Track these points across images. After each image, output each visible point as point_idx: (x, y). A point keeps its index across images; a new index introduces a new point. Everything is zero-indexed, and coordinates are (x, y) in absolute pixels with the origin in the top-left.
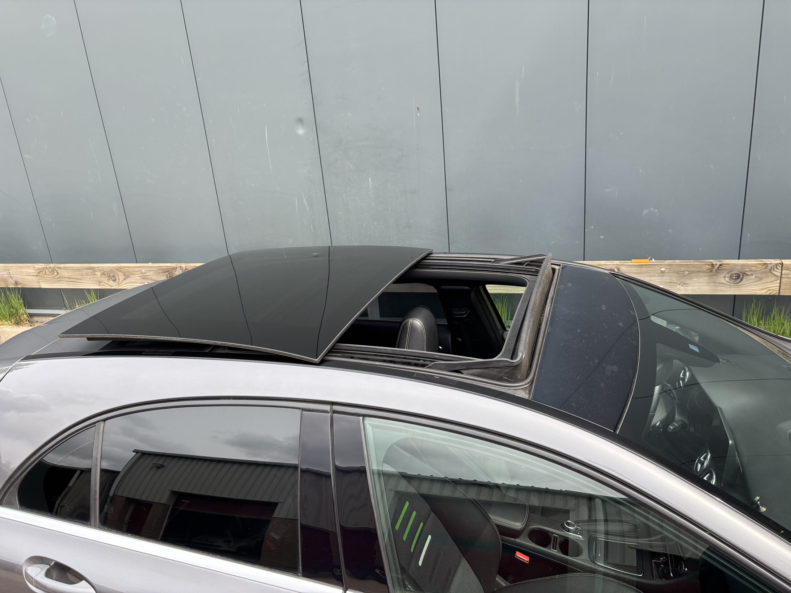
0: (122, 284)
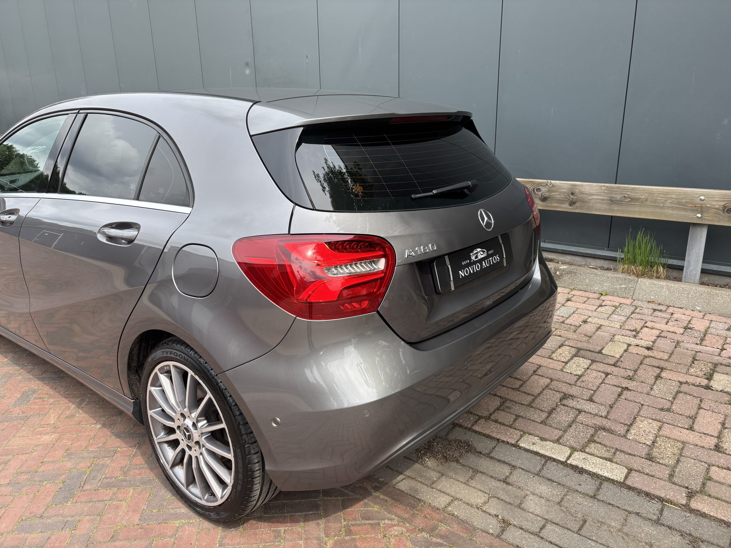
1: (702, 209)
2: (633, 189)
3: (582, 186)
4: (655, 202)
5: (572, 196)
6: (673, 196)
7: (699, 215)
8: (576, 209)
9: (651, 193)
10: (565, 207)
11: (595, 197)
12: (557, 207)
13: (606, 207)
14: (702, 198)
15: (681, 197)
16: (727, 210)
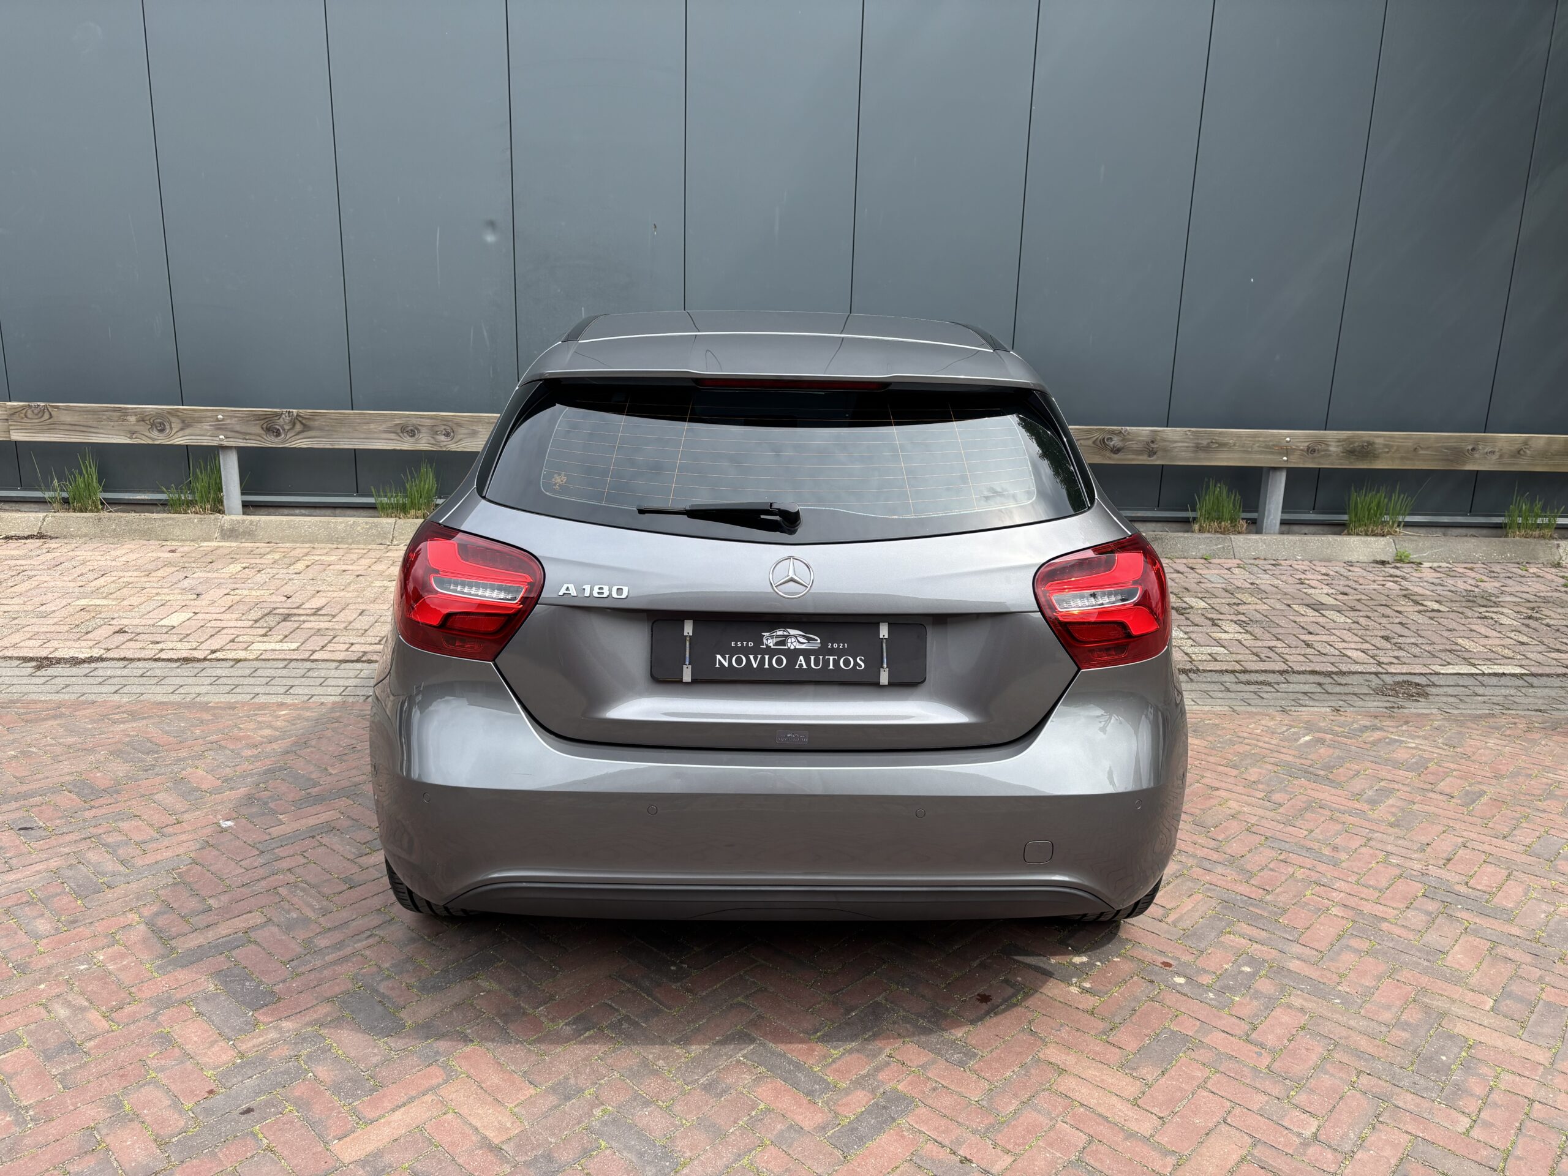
0: (175, 436)
1: (1287, 451)
2: (1220, 433)
3: (1163, 431)
4: (1243, 447)
5: (1152, 445)
6: (1261, 439)
7: (1285, 458)
8: (1156, 460)
9: (1239, 436)
10: (1143, 460)
11: (1180, 444)
12: (1133, 460)
13: (1192, 455)
14: (1288, 439)
15: (1268, 439)
16: (1311, 450)
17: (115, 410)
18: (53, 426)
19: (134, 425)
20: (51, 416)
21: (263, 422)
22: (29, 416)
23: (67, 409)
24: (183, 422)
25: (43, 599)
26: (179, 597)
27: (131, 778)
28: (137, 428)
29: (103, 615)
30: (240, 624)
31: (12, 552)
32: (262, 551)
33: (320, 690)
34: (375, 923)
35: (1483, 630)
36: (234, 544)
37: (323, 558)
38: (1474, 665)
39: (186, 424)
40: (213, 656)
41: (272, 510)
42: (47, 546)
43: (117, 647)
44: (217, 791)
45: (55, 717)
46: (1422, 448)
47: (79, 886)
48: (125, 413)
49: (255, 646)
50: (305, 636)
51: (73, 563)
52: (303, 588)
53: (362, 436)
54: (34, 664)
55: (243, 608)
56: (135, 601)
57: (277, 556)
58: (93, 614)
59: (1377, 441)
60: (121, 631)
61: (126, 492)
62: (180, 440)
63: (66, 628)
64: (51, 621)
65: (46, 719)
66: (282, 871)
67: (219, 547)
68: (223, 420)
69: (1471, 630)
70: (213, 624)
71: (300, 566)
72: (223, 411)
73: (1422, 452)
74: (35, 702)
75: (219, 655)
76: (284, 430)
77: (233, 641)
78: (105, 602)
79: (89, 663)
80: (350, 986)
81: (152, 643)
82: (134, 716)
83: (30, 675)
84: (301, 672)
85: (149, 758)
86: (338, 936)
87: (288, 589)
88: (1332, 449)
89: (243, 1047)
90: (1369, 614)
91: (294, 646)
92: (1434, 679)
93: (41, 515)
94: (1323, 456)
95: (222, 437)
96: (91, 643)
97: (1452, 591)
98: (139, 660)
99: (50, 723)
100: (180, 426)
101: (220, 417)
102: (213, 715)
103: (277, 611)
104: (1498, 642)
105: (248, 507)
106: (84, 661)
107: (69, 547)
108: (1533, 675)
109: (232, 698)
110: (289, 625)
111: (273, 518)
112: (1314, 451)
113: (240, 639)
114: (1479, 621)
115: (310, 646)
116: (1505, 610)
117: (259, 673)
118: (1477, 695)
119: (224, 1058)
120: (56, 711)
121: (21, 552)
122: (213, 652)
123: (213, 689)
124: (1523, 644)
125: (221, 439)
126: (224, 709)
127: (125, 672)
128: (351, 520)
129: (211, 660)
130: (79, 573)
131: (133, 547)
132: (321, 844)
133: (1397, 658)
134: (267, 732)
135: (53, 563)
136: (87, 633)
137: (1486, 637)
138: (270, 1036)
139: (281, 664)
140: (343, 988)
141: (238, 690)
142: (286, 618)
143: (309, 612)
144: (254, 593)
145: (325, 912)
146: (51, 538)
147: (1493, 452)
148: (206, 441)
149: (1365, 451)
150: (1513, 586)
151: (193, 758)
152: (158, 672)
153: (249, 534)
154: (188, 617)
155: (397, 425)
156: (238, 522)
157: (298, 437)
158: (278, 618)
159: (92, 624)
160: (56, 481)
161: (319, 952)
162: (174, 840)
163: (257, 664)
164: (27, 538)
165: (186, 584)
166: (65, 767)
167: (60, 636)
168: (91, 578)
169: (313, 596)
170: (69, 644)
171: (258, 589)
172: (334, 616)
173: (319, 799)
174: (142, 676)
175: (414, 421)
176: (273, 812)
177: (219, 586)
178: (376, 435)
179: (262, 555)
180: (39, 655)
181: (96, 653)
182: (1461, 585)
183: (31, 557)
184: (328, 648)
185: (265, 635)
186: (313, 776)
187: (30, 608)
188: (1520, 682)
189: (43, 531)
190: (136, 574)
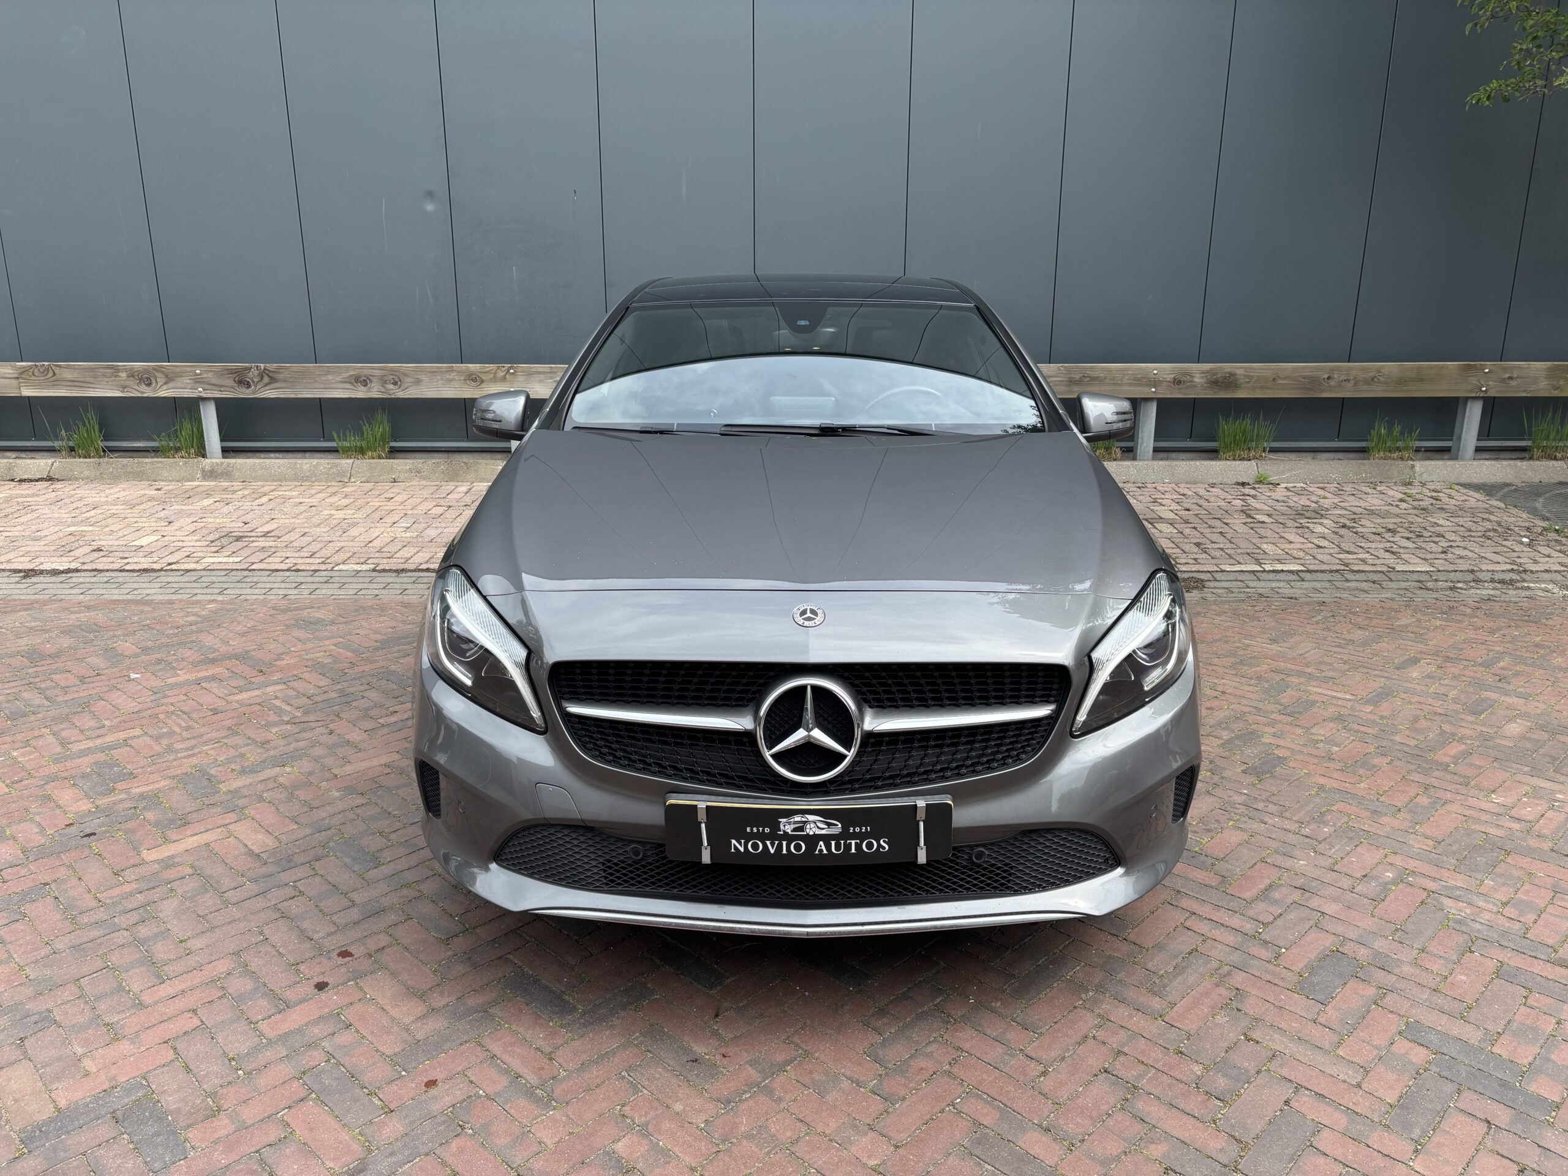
0: (160, 390)
1: (1155, 383)
2: (1092, 368)
4: (1113, 380)
6: (1130, 372)
7: (1153, 390)
9: (1109, 370)
11: (1054, 379)
13: (1066, 389)
14: (1155, 372)
15: (1137, 372)
16: (1177, 382)
17: (108, 367)
18: (56, 383)
19: (126, 380)
20: (54, 374)
21: (235, 375)
22: (36, 374)
23: (67, 367)
24: (167, 376)
25: (40, 527)
26: (153, 524)
27: (72, 648)
28: (128, 383)
29: (86, 538)
30: (198, 544)
31: (23, 492)
32: (236, 488)
33: (249, 591)
34: (224, 735)
35: (1291, 537)
36: (213, 483)
37: (287, 493)
38: (1260, 564)
39: (169, 379)
40: (169, 567)
41: (250, 454)
42: (52, 487)
43: (91, 562)
44: (136, 656)
45: (26, 610)
46: (1281, 378)
47: (11, 713)
48: (117, 370)
49: (205, 560)
50: (250, 552)
51: (72, 500)
52: (262, 516)
53: (322, 386)
54: (22, 574)
55: (205, 532)
56: (114, 528)
57: (246, 492)
58: (78, 538)
59: (1239, 372)
60: (99, 550)
61: (124, 440)
62: (163, 393)
63: (53, 548)
64: (43, 543)
65: (20, 611)
66: (166, 705)
67: (199, 486)
68: (200, 374)
69: (1282, 537)
70: (175, 544)
71: (264, 499)
72: (201, 366)
73: (1280, 382)
74: (15, 600)
75: (174, 567)
76: (253, 382)
77: (188, 556)
78: (91, 528)
79: (66, 573)
80: (189, 770)
81: (121, 558)
82: (89, 608)
83: (17, 583)
84: (238, 578)
85: (92, 636)
86: (194, 742)
87: (247, 518)
88: (1197, 380)
89: (99, 802)
90: (1196, 526)
91: (239, 559)
92: (1218, 576)
93: (50, 461)
94: (1188, 387)
95: (200, 389)
96: (71, 559)
97: (1289, 507)
98: (107, 571)
99: (22, 613)
100: (164, 380)
101: (198, 371)
102: (154, 609)
103: (233, 534)
104: (1298, 546)
105: (226, 452)
106: (62, 572)
107: (72, 487)
108: (1309, 571)
109: (174, 597)
110: (239, 544)
111: (248, 461)
112: (1179, 382)
113: (195, 555)
114: (1294, 530)
115: (250, 560)
116: (1325, 521)
117: (203, 579)
118: (1248, 587)
119: (85, 808)
120: (29, 606)
121: (30, 492)
122: (170, 564)
123: (161, 591)
124: (1319, 547)
125: (200, 392)
126: (165, 604)
127: (94, 580)
128: (315, 462)
129: (166, 570)
130: (75, 507)
131: (125, 486)
132: (203, 688)
133: (1195, 559)
134: (191, 619)
135: (56, 499)
136: (70, 551)
137: (1291, 542)
138: (121, 797)
139: (223, 573)
140: (184, 771)
141: (181, 591)
142: (238, 539)
143: (259, 534)
144: (218, 520)
145: (187, 728)
146: (59, 480)
147: (1348, 380)
148: (187, 393)
149: (1229, 382)
150: (1352, 501)
151: (124, 635)
152: (121, 580)
153: (227, 475)
154: (156, 538)
155: (351, 376)
156: (217, 464)
157: (268, 387)
158: (231, 539)
159: (77, 545)
160: (63, 431)
161: (177, 752)
162: (91, 685)
163: (203, 573)
164: (37, 481)
165: (162, 514)
166: (24, 641)
167: (47, 554)
168: (84, 511)
169: (267, 522)
170: (52, 559)
171: (223, 517)
172: (279, 537)
173: (213, 661)
174: (106, 582)
175: (366, 372)
176: (174, 668)
177: (189, 516)
178: (334, 386)
179: (234, 492)
180: (26, 568)
181: (73, 566)
182: (1304, 501)
183: (38, 496)
184: (266, 561)
185: (217, 552)
186: (216, 646)
187: (27, 534)
188: (1295, 577)
189: (51, 474)
190: (122, 507)
